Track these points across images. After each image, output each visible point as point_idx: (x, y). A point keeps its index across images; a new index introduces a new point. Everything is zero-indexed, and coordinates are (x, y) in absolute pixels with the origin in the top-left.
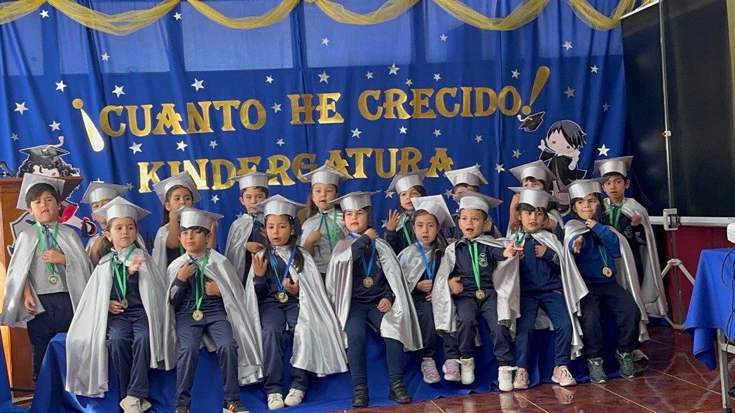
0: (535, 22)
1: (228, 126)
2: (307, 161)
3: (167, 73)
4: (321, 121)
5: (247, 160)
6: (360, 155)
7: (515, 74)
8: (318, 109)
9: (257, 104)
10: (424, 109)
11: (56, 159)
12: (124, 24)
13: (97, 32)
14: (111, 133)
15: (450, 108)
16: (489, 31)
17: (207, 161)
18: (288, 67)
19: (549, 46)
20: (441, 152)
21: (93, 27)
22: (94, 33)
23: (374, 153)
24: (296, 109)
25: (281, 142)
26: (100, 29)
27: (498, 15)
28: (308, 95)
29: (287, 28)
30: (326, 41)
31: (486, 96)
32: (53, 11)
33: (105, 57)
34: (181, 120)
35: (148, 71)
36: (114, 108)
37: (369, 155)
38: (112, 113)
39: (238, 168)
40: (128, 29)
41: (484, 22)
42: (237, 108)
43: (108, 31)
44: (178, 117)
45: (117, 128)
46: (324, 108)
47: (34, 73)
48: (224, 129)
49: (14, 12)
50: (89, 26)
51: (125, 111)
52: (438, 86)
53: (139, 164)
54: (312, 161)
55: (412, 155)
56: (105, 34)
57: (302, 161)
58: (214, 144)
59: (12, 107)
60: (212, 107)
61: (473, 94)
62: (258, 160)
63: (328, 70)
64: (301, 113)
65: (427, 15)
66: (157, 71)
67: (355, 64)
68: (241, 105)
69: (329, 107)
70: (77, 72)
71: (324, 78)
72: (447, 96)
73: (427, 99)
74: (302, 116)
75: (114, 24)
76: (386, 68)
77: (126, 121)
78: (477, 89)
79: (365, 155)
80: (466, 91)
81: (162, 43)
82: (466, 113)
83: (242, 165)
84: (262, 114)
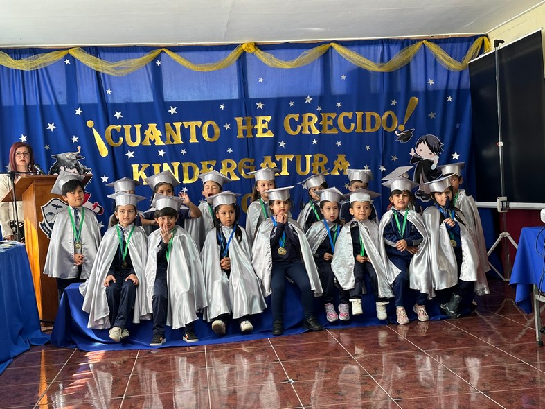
0: (408, 66)
1: (193, 140)
2: (248, 164)
3: (151, 102)
4: (258, 136)
5: (207, 163)
6: (285, 159)
7: (394, 102)
8: (256, 127)
9: (214, 124)
10: (330, 127)
11: (75, 162)
12: (122, 68)
13: (103, 74)
14: (113, 144)
15: (348, 126)
16: (375, 72)
17: (179, 163)
18: (234, 98)
19: (417, 82)
20: (341, 157)
21: (100, 71)
22: (101, 75)
23: (294, 158)
24: (240, 127)
25: (230, 151)
26: (105, 72)
27: (382, 61)
28: (248, 118)
29: (234, 70)
30: (261, 80)
31: (373, 118)
32: (73, 59)
33: (109, 91)
34: (161, 135)
35: (138, 101)
36: (115, 127)
37: (291, 159)
38: (114, 131)
39: (201, 168)
40: (125, 72)
41: (372, 66)
42: (199, 126)
43: (111, 74)
44: (159, 133)
45: (117, 141)
46: (260, 126)
47: (60, 103)
48: (191, 141)
49: (46, 61)
50: (98, 70)
51: (123, 129)
52: (339, 112)
53: (132, 165)
54: (252, 163)
55: (321, 159)
56: (109, 76)
57: (245, 163)
58: (183, 152)
59: (45, 126)
60: (182, 127)
61: (364, 117)
62: (214, 163)
63: (263, 100)
64: (243, 130)
65: (332, 62)
66: (145, 101)
67: (281, 96)
68: (202, 125)
69: (264, 126)
70: (89, 101)
71: (260, 106)
72: (346, 118)
73: (332, 120)
74: (245, 132)
75: (115, 68)
76: (303, 99)
77: (124, 136)
78: (367, 113)
79: (288, 160)
80: (359, 114)
81: (148, 82)
82: (359, 130)
83: (203, 166)
84: (217, 131)
